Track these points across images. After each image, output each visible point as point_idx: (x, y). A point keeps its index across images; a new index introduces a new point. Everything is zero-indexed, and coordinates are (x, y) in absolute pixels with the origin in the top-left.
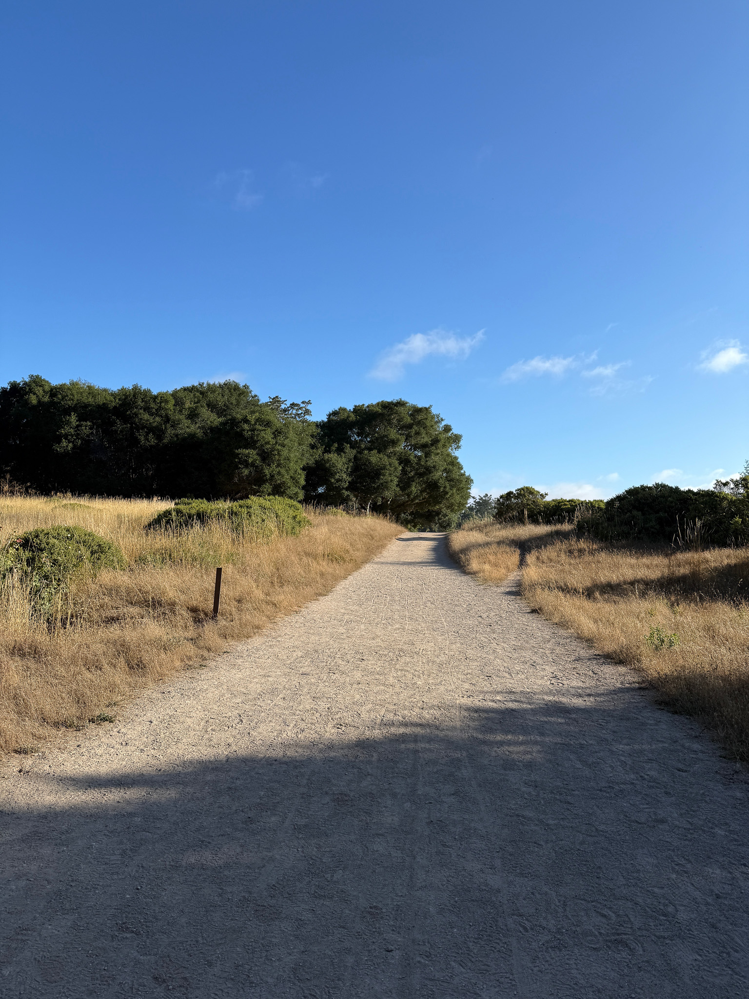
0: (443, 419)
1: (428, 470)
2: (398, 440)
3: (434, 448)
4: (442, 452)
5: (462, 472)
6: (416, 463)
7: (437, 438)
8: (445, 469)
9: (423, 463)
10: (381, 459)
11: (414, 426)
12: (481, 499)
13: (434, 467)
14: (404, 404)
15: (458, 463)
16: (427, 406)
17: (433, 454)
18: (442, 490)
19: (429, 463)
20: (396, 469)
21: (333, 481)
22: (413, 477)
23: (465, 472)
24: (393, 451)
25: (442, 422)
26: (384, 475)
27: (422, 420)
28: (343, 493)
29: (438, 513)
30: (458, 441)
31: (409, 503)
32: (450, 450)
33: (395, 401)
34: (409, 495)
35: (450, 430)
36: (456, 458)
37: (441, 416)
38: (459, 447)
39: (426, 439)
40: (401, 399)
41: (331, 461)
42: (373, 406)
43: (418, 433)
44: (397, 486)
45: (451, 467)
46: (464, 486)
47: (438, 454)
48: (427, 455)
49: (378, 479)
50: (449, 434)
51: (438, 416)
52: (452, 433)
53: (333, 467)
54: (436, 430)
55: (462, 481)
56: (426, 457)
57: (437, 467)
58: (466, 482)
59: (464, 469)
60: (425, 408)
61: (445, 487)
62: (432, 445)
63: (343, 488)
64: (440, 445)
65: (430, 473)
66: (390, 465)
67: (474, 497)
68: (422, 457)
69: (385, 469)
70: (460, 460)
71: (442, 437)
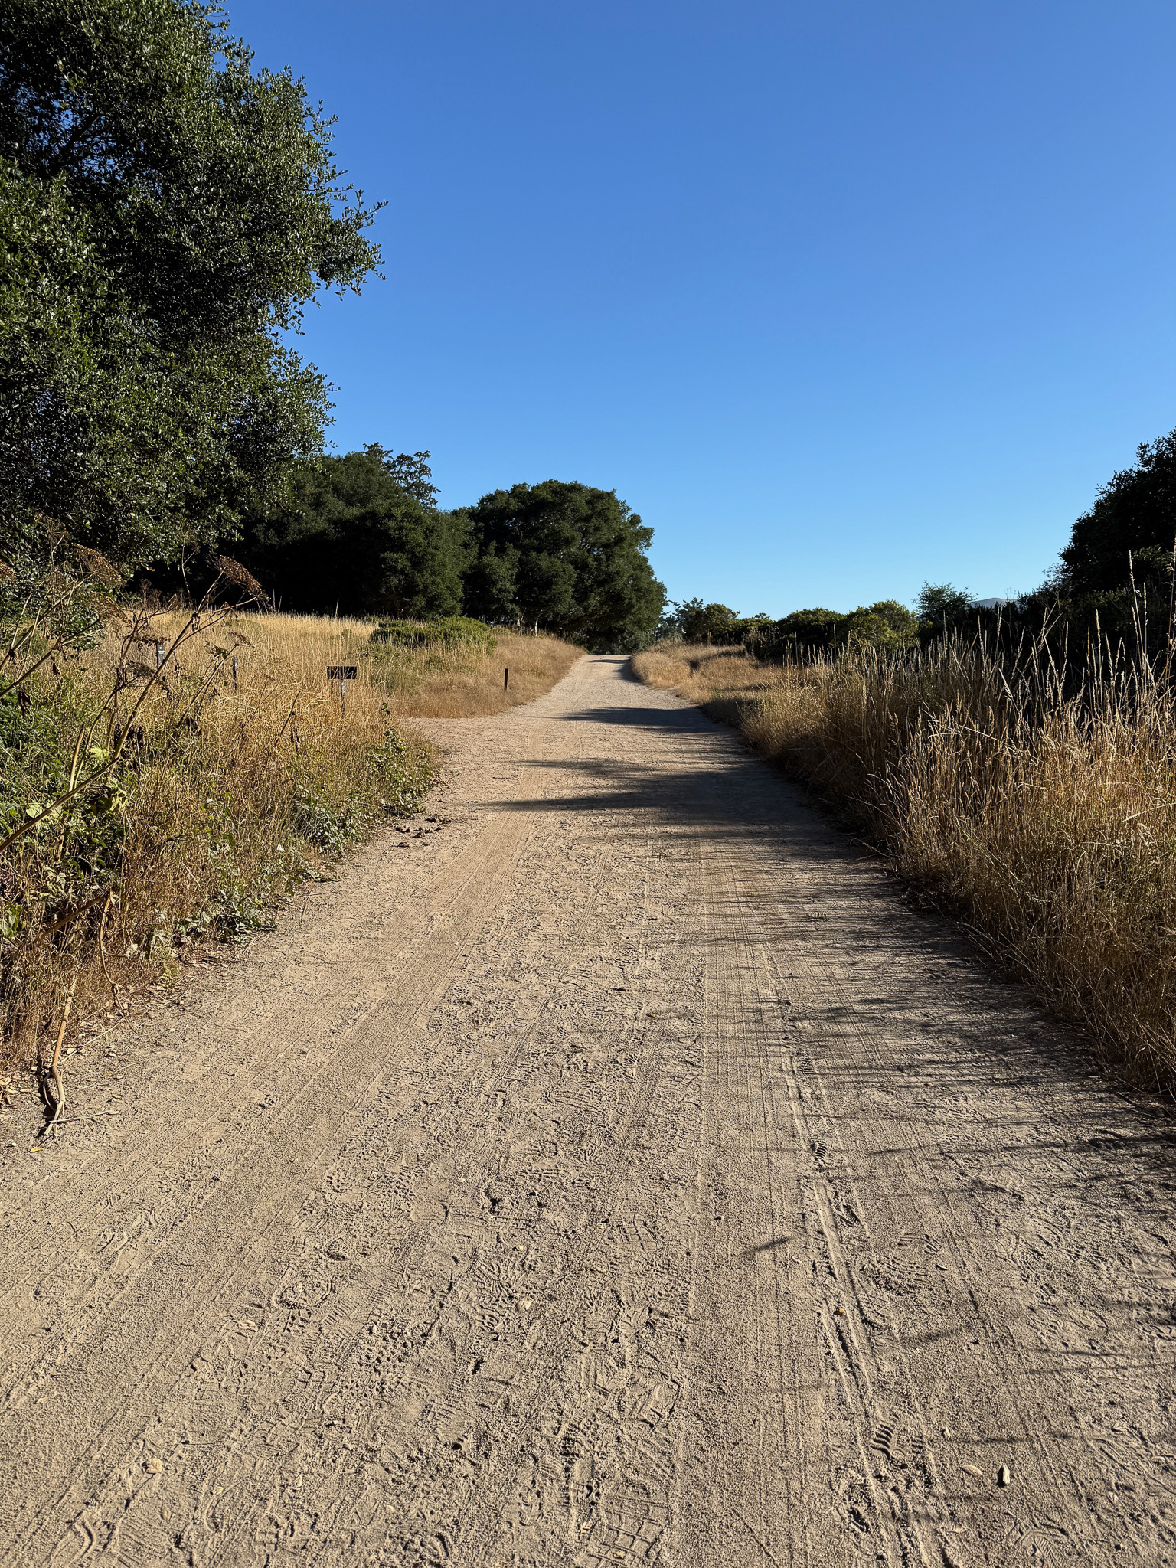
0: (630, 507)
1: (610, 578)
2: (573, 538)
3: (618, 548)
4: (628, 553)
5: (653, 578)
6: (595, 568)
7: (622, 534)
8: (632, 576)
9: (603, 568)
10: (551, 563)
11: (593, 520)
12: (687, 606)
13: (617, 573)
15: (648, 566)
16: (610, 491)
17: (616, 557)
18: (627, 603)
19: (611, 568)
20: (570, 576)
21: (494, 590)
22: (591, 586)
23: (656, 579)
24: (567, 552)
25: (629, 512)
26: (557, 585)
27: (603, 510)
28: (507, 606)
29: (622, 631)
30: (649, 537)
31: (586, 618)
32: (638, 550)
34: (586, 609)
35: (639, 521)
36: (645, 560)
37: (627, 504)
38: (649, 545)
39: (607, 536)
41: (490, 565)
42: (539, 488)
43: (597, 529)
44: (573, 597)
45: (638, 572)
46: (655, 596)
47: (622, 556)
48: (609, 557)
49: (550, 589)
50: (638, 527)
51: (623, 504)
52: (642, 527)
53: (494, 573)
54: (620, 524)
55: (652, 590)
56: (608, 560)
57: (622, 573)
58: (658, 590)
59: (655, 574)
60: (607, 492)
61: (631, 599)
62: (616, 544)
63: (507, 600)
64: (625, 545)
65: (612, 581)
66: (564, 570)
67: (675, 604)
68: (601, 559)
69: (557, 575)
70: (650, 563)
71: (627, 533)
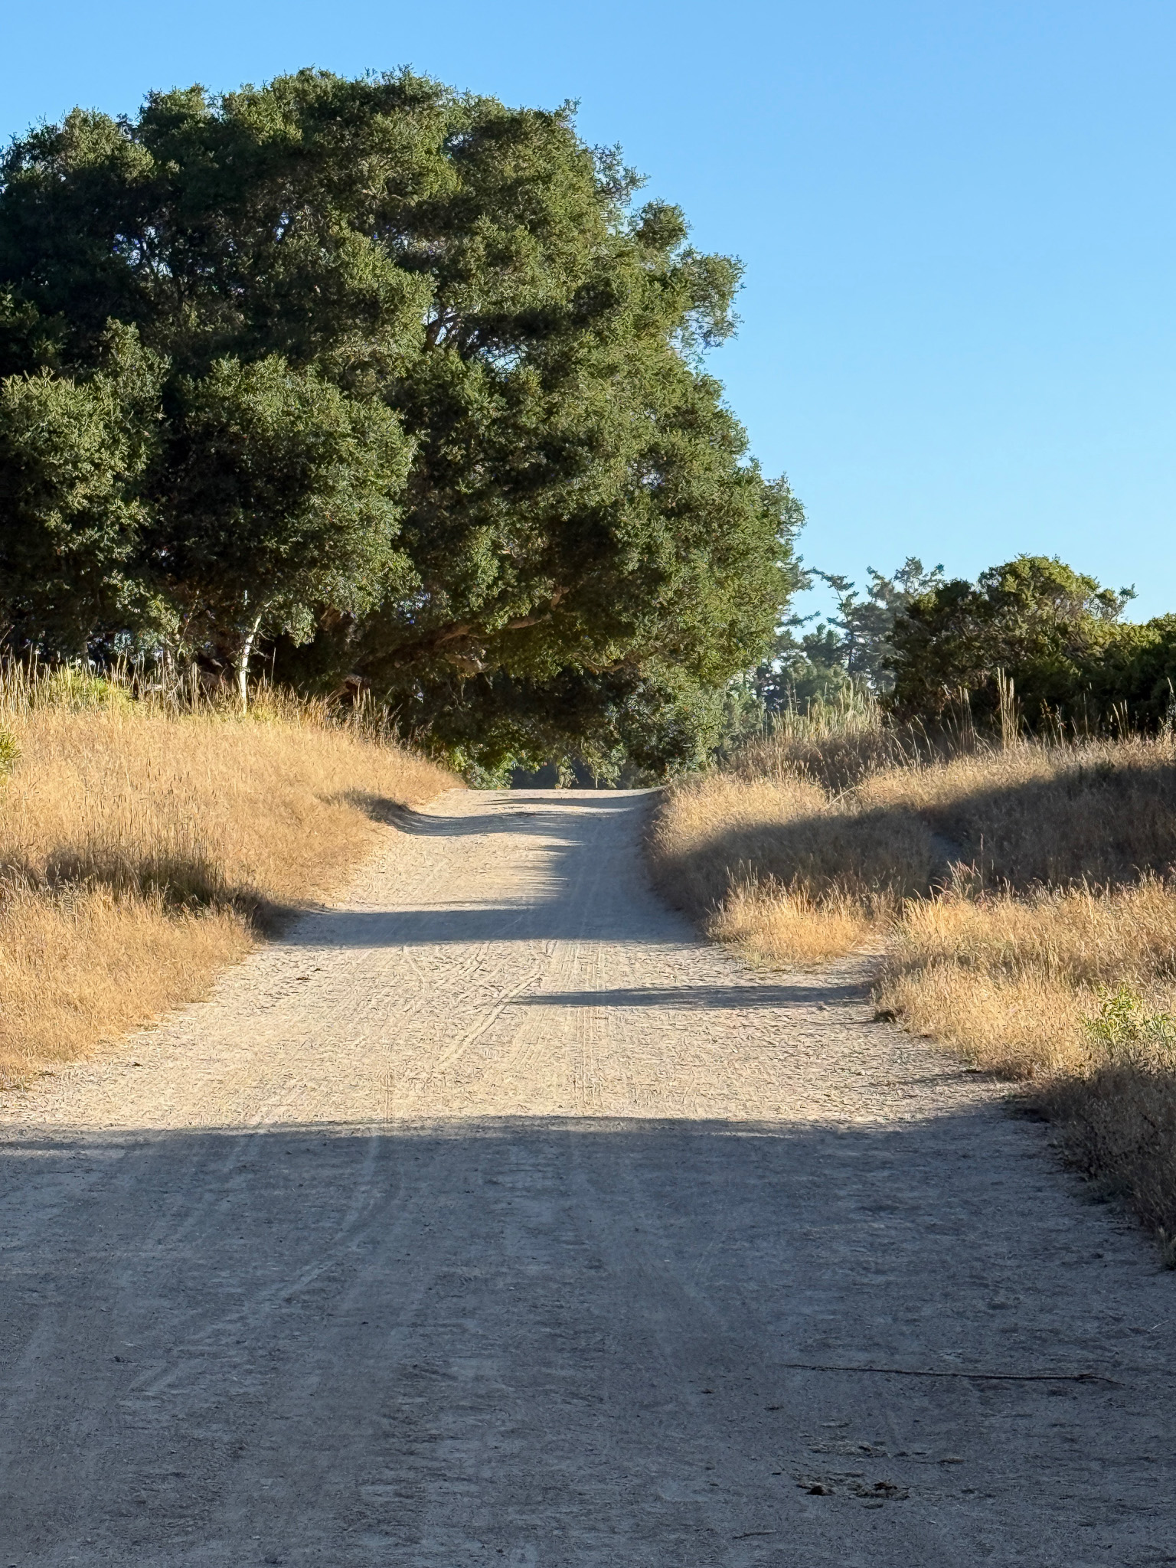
0: (639, 175)
1: (561, 461)
2: (397, 296)
3: (588, 337)
4: (630, 358)
5: (743, 462)
6: (494, 421)
7: (608, 283)
8: (653, 449)
9: (529, 421)
10: (304, 401)
11: (484, 222)
12: (882, 590)
13: (592, 441)
14: (427, 97)
15: (719, 415)
16: (550, 107)
17: (583, 373)
18: (633, 565)
19: (561, 421)
20: (388, 454)
21: (54, 520)
22: (480, 495)
23: (756, 466)
24: (373, 354)
25: (633, 193)
26: (329, 491)
27: (519, 182)
28: (110, 586)
29: (618, 687)
30: (723, 296)
31: (462, 631)
32: (677, 344)
33: (374, 81)
34: (458, 595)
35: (676, 232)
36: (707, 388)
37: (627, 160)
38: (721, 328)
39: (546, 289)
40: (406, 72)
41: (40, 416)
42: (253, 101)
43: (501, 256)
44: (397, 544)
45: (678, 438)
46: (753, 542)
47: (612, 369)
48: (557, 374)
49: (297, 507)
50: (674, 256)
51: (609, 161)
52: (688, 254)
53: (56, 449)
54: (597, 239)
55: (738, 513)
56: (547, 386)
57: (609, 441)
58: (765, 515)
59: (753, 450)
60: (539, 115)
61: (651, 549)
62: (580, 321)
63: (112, 564)
64: (621, 321)
65: (569, 474)
66: (359, 431)
67: (837, 583)
68: (523, 388)
69: (330, 455)
70: (730, 401)
71: (630, 277)
